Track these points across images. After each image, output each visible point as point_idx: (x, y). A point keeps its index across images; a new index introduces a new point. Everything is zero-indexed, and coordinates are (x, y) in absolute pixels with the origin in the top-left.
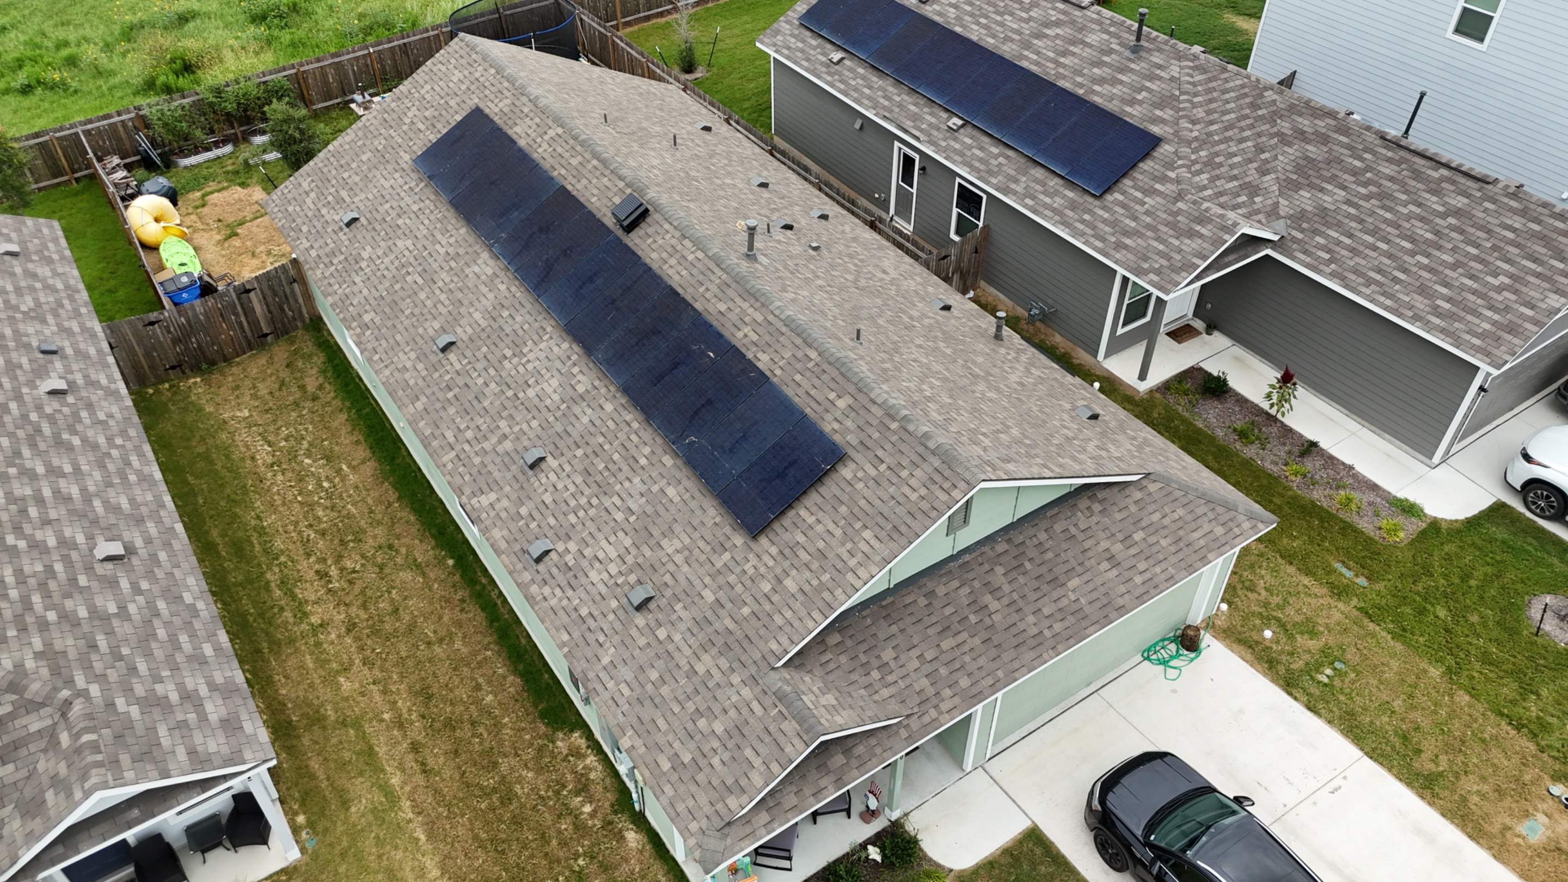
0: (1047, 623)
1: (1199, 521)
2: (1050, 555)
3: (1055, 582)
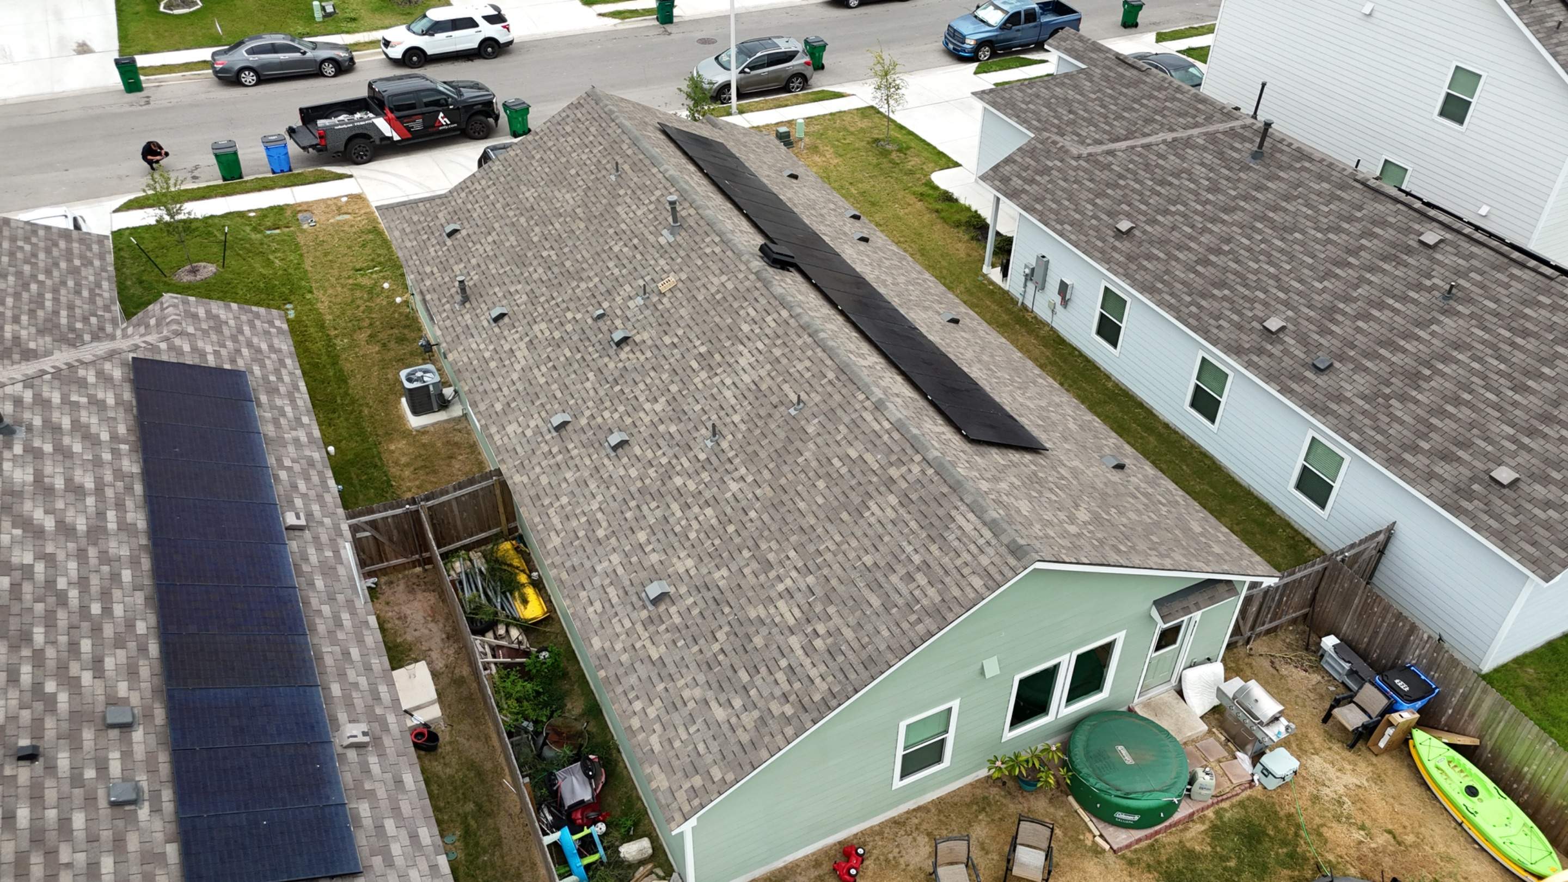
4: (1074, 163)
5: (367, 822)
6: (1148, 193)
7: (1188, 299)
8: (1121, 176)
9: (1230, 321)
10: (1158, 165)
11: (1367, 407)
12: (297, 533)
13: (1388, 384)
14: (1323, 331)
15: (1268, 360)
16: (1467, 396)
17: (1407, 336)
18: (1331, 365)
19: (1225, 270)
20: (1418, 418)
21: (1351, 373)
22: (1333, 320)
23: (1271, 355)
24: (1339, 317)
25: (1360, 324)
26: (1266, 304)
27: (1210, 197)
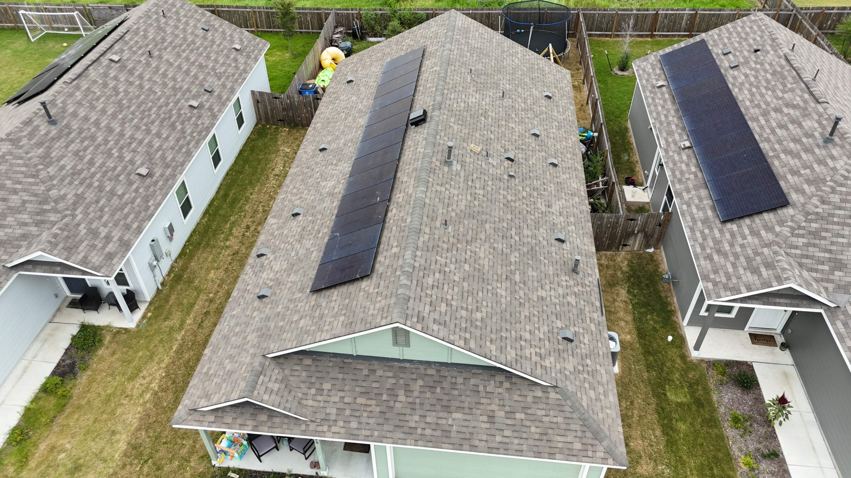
0: (423, 425)
1: (568, 433)
2: (456, 392)
3: (447, 408)
9: (197, 120)
11: (224, 78)
13: (209, 73)
14: (188, 91)
15: (214, 106)
26: (180, 109)
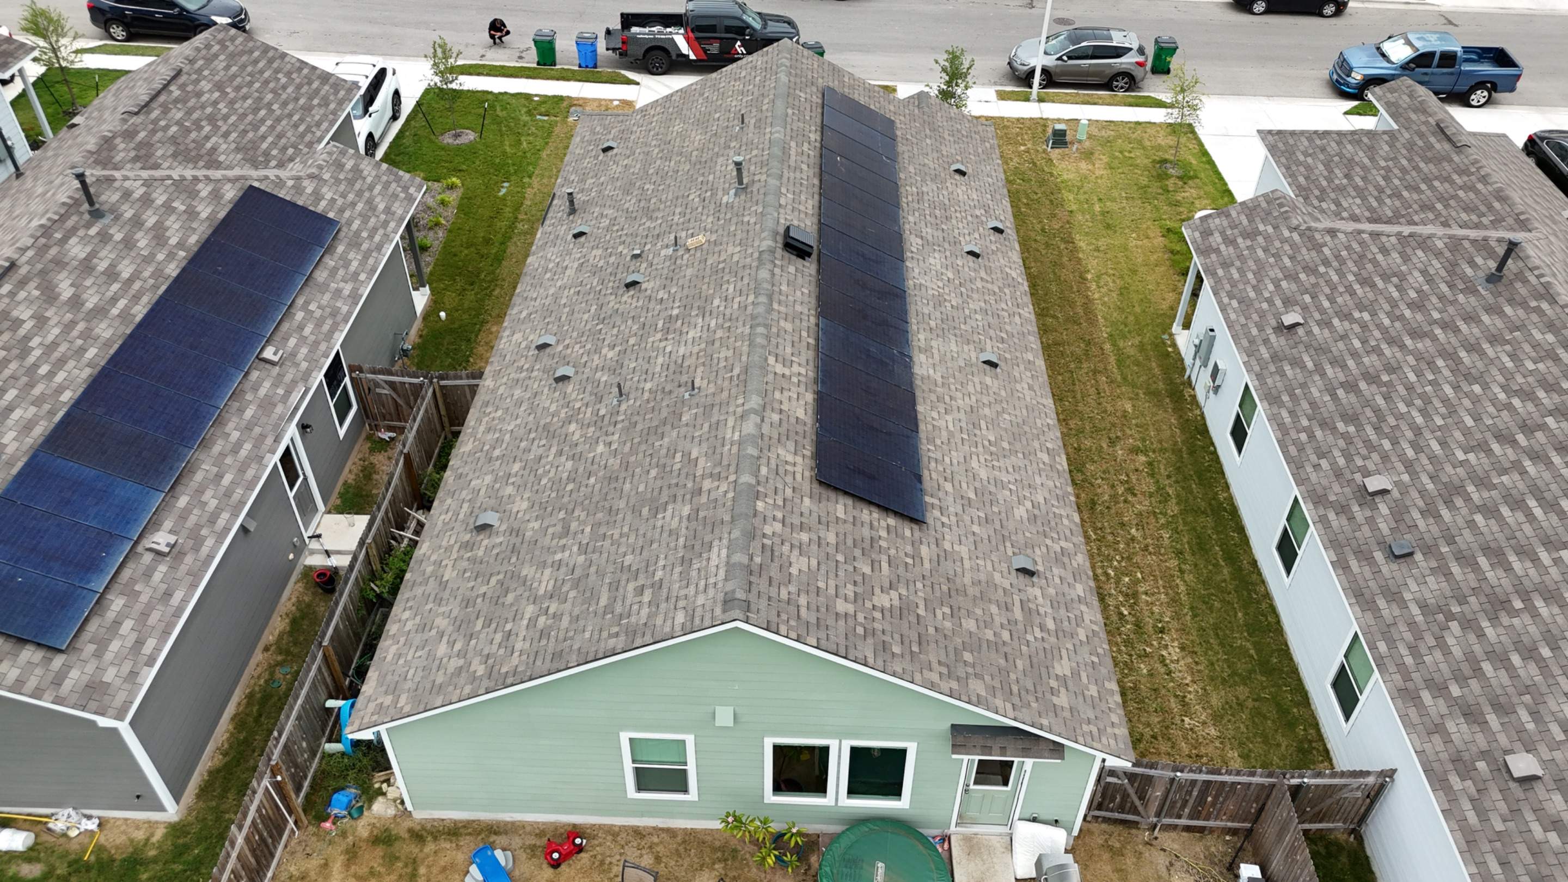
4: (1286, 233)
5: (111, 615)
6: (1341, 289)
7: (1305, 422)
8: (1326, 263)
9: (1333, 464)
10: (1374, 261)
11: (1420, 619)
12: (268, 366)
13: (1462, 601)
14: (1430, 511)
15: (1345, 522)
16: (1546, 652)
17: (1525, 552)
18: (1411, 554)
19: (1367, 403)
20: (1470, 657)
21: (1428, 572)
22: (1449, 503)
23: (1351, 518)
24: (1459, 502)
25: (1479, 518)
26: (1385, 458)
27: (1408, 313)
